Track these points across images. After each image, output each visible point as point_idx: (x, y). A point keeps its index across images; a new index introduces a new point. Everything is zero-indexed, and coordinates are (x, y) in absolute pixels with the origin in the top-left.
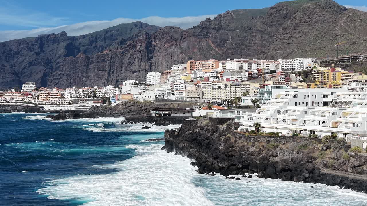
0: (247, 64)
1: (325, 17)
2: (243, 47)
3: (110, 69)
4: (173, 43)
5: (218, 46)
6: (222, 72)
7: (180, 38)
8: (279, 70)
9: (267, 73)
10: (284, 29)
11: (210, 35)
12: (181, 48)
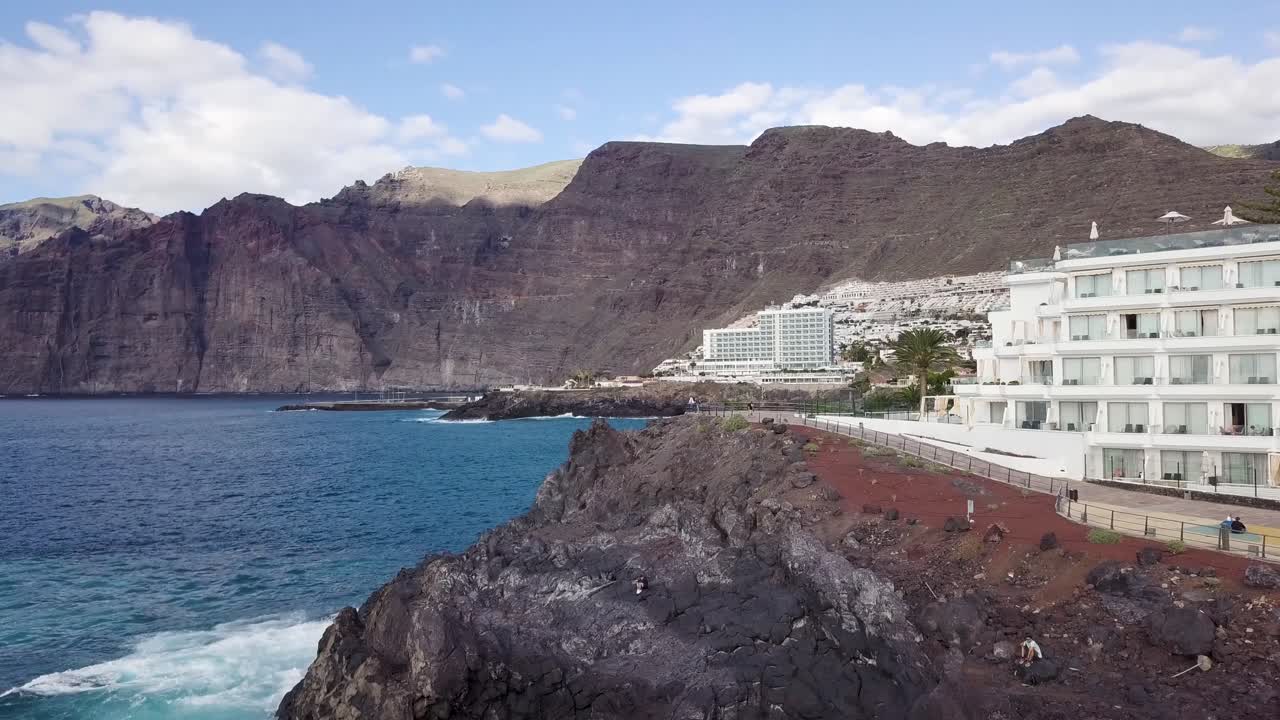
3: (67, 308)
4: (275, 236)
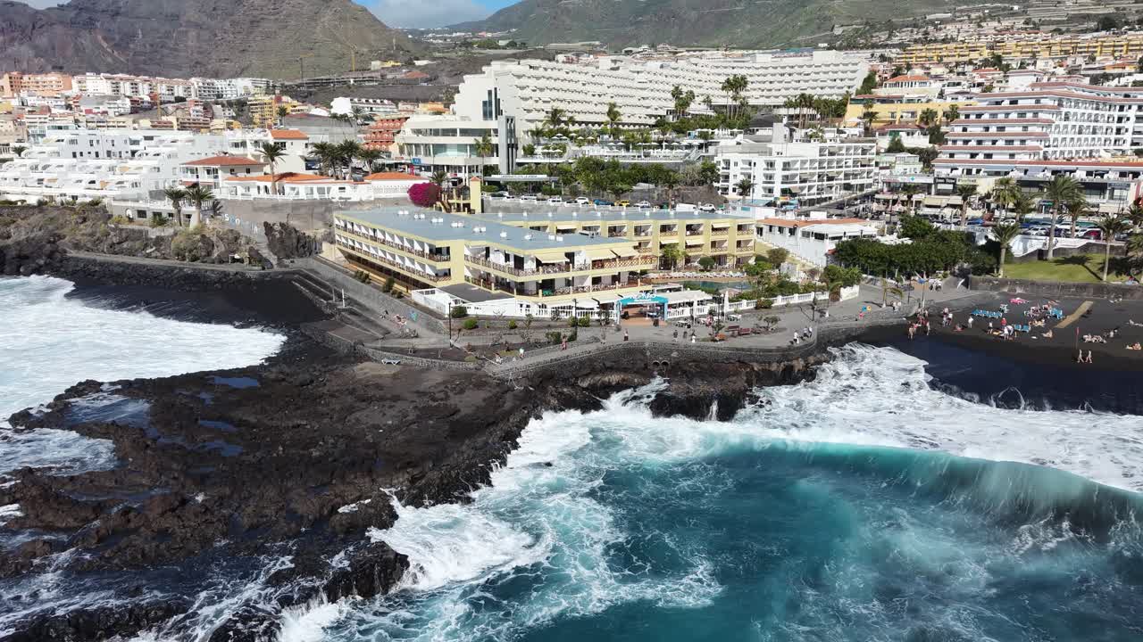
0: (128, 85)
1: (301, 8)
2: (166, 51)
5: (117, 46)
6: (78, 97)
7: (31, 26)
8: (193, 97)
9: (170, 102)
10: (234, 23)
11: (98, 24)
12: (35, 47)
